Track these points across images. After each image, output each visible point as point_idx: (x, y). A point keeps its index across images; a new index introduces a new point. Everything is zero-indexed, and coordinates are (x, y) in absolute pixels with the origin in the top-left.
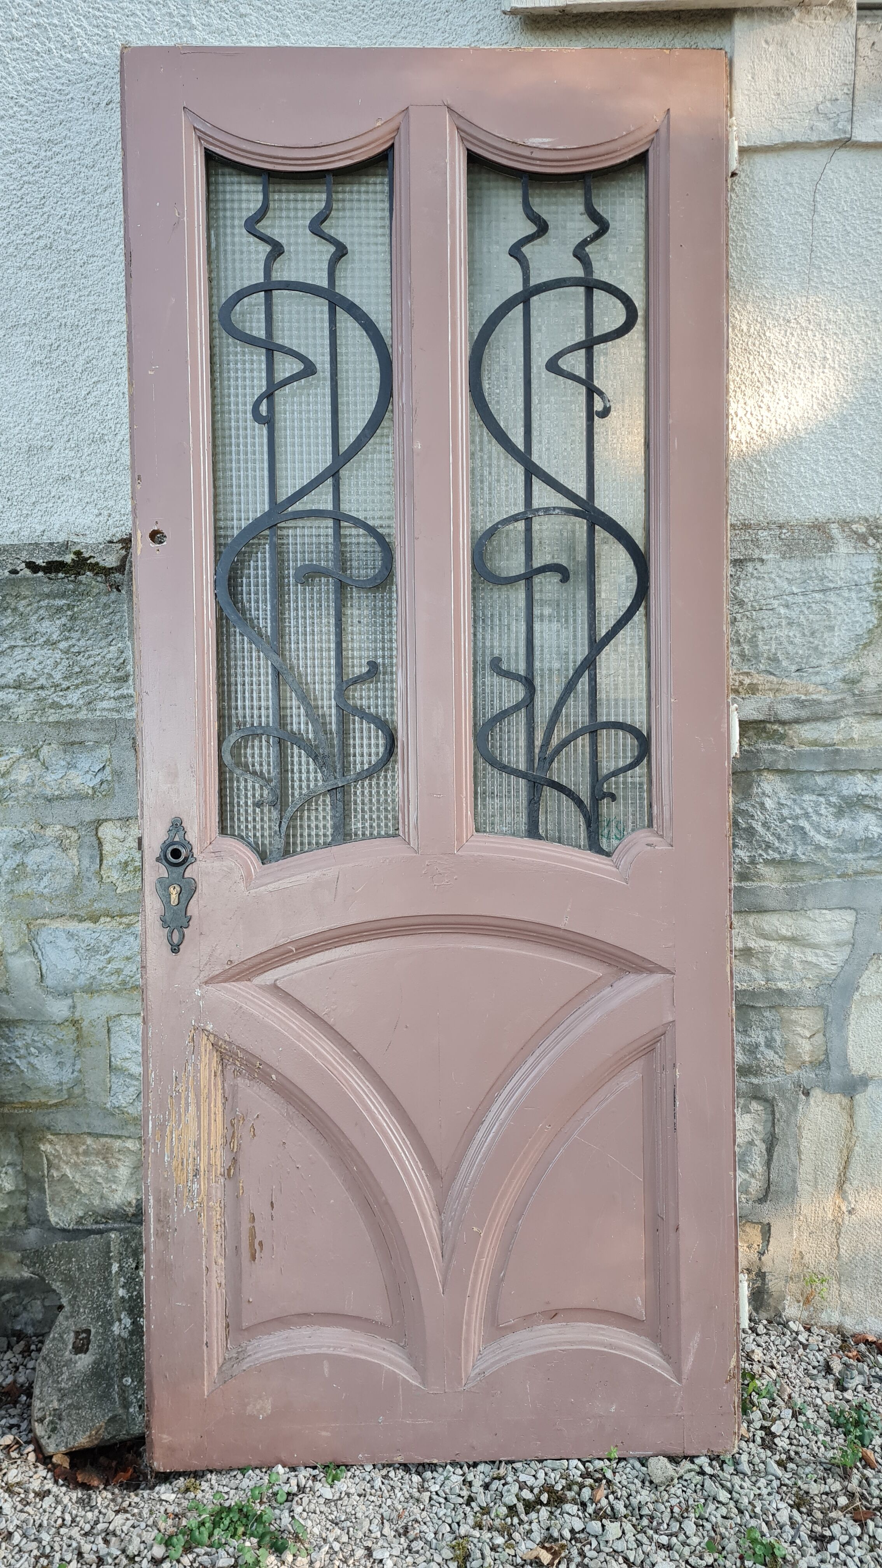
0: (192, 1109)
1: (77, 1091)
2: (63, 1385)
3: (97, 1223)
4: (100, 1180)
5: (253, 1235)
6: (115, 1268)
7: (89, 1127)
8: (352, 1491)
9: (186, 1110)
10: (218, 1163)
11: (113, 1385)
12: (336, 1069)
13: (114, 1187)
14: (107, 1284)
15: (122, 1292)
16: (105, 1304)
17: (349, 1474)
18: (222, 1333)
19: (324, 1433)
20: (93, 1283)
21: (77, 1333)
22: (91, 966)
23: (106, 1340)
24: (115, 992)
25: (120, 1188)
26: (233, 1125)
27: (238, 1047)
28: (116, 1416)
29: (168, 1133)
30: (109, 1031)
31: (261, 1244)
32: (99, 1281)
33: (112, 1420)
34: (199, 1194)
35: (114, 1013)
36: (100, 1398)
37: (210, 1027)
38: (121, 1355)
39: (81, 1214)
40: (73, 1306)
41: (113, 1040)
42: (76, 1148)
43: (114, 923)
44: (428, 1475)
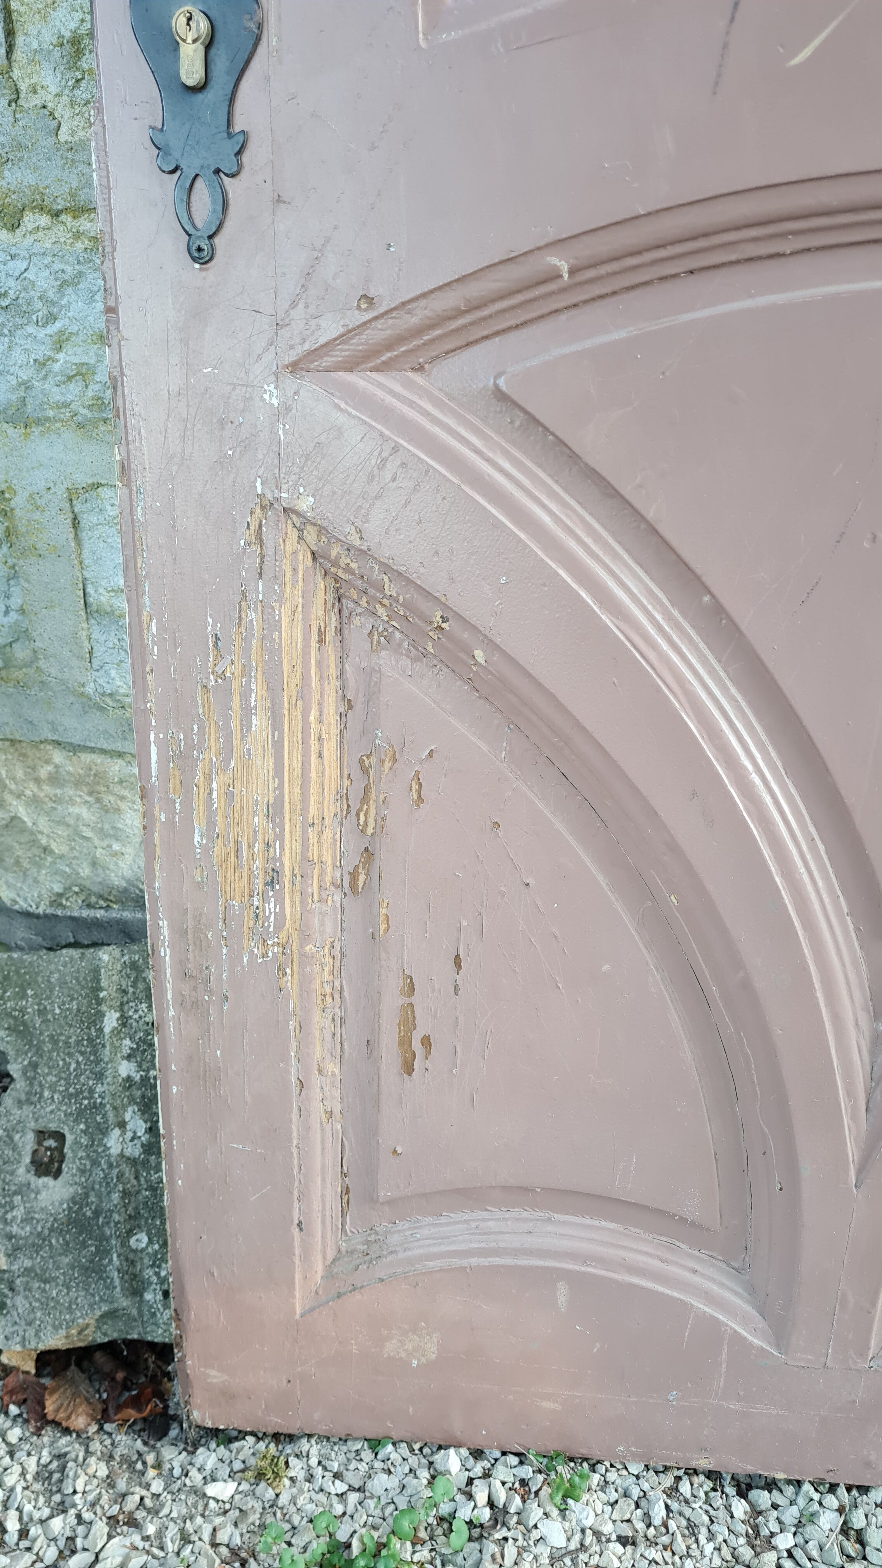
0: (259, 722)
1: (20, 652)
2: (15, 1229)
3: (89, 906)
4: (88, 833)
5: (408, 1021)
6: (111, 1020)
7: (54, 730)
8: (607, 1528)
9: (246, 725)
10: (327, 858)
11: (107, 1253)
12: (654, 646)
13: (116, 847)
14: (95, 1053)
15: (126, 1069)
16: (91, 1091)
17: (596, 1478)
18: (333, 1204)
19: (546, 1404)
20: (66, 1043)
21: (41, 1135)
22: (18, 356)
23: (95, 1163)
24: (80, 426)
25: (129, 850)
26: (365, 771)
27: (386, 568)
28: (116, 1311)
29: (199, 778)
30: (76, 523)
31: (426, 1041)
32: (79, 1043)
33: (111, 1315)
34: (279, 926)
35: (83, 479)
36: (86, 1270)
37: (305, 504)
38: (125, 1194)
39: (58, 888)
40: (31, 1081)
41: (87, 545)
42: (34, 768)
43: (60, 233)
44: (763, 1498)
